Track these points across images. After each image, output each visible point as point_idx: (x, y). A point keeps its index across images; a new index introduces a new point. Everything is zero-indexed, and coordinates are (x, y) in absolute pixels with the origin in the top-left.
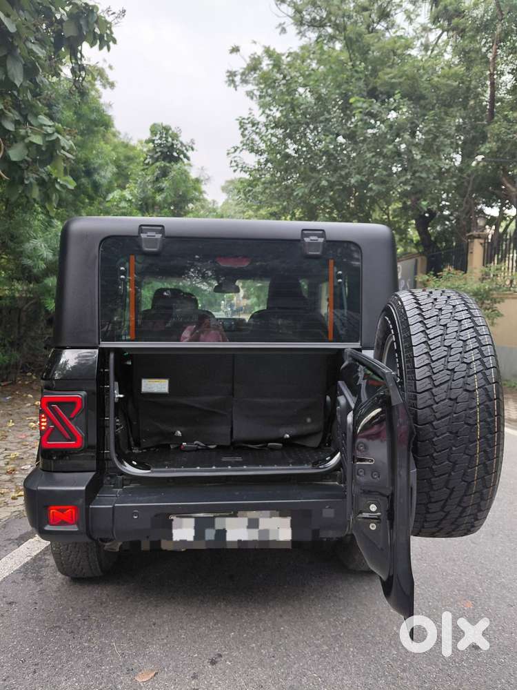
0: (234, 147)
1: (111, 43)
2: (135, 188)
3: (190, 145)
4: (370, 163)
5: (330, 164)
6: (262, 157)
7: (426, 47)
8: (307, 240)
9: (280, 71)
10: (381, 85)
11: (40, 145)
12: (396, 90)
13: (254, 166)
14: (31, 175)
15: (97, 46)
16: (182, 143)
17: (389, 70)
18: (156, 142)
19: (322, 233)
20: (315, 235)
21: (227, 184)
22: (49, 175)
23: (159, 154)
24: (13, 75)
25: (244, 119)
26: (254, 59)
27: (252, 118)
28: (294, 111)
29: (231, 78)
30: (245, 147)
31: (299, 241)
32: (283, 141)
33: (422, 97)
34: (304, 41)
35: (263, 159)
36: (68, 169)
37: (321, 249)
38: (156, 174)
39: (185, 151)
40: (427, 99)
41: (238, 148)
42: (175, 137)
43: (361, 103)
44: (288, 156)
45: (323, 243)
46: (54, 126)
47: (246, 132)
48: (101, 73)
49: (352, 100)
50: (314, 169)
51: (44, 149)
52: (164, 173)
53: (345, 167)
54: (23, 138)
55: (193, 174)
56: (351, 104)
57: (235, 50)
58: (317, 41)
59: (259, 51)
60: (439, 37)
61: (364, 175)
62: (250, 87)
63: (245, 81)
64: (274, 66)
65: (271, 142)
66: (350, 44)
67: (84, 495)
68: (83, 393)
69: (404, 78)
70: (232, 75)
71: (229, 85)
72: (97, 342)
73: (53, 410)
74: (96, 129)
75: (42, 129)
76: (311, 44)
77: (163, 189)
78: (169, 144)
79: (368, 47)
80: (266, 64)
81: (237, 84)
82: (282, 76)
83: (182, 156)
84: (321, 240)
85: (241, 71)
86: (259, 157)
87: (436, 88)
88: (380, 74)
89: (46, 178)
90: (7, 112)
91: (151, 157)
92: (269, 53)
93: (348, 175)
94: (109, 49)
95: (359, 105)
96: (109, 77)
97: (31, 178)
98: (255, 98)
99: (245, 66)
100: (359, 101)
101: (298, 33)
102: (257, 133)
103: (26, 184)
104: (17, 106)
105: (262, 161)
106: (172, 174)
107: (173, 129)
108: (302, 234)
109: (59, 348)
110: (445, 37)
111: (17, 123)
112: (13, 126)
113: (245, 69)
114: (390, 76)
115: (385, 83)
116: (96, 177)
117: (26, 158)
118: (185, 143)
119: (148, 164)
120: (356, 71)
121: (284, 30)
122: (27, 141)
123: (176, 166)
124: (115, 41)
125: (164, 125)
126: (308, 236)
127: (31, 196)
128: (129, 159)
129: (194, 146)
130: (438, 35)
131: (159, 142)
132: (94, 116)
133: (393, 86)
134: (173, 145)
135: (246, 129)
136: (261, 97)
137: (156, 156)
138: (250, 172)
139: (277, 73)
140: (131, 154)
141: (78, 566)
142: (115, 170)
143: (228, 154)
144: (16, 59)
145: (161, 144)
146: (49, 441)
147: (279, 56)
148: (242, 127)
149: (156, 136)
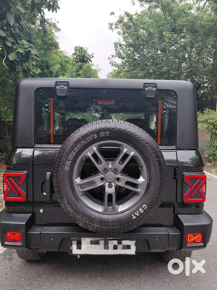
0: (112, 55)
1: (57, 9)
2: (69, 75)
3: (92, 55)
4: (172, 61)
5: (154, 62)
6: (124, 60)
7: (198, 9)
8: (147, 89)
9: (132, 22)
10: (178, 26)
11: (22, 53)
12: (184, 28)
13: (120, 64)
14: (19, 67)
15: (51, 11)
16: (88, 54)
17: (181, 19)
18: (77, 54)
19: (155, 85)
20: (151, 86)
21: (109, 74)
22: (28, 67)
23: (79, 59)
24: (10, 20)
25: (116, 43)
26: (121, 17)
27: (120, 42)
28: (138, 39)
29: (111, 26)
30: (116, 56)
31: (142, 89)
32: (133, 52)
33: (196, 32)
34: (143, 9)
35: (124, 61)
36: (38, 65)
37: (154, 94)
38: (77, 68)
39: (90, 58)
40: (199, 32)
41: (114, 56)
42: (85, 52)
43: (168, 34)
44: (135, 60)
45: (156, 91)
46: (29, 45)
47: (117, 49)
48: (54, 25)
49: (164, 33)
50: (147, 65)
51: (24, 55)
52: (81, 68)
53: (161, 64)
54: (15, 50)
55: (93, 68)
56: (164, 35)
57: (113, 13)
58: (149, 9)
59: (123, 14)
60: (205, 4)
61: (169, 67)
62: (119, 30)
63: (117, 27)
64: (130, 19)
65: (128, 53)
66: (164, 8)
67: (25, 227)
68: (25, 172)
69: (188, 22)
70: (111, 25)
71: (110, 29)
72: (33, 144)
73: (10, 180)
74: (51, 48)
75: (23, 46)
76: (146, 10)
77: (80, 75)
78: (83, 55)
79: (172, 9)
80: (126, 19)
81: (113, 28)
82: (133, 24)
83: (88, 60)
84: (155, 89)
85: (115, 23)
86: (123, 60)
87: (203, 27)
88: (177, 21)
89: (26, 69)
90: (8, 38)
91: (75, 61)
92: (127, 14)
93: (162, 67)
94: (56, 12)
95: (167, 35)
96: (58, 27)
97: (19, 68)
98: (121, 35)
99: (117, 21)
100: (167, 34)
101: (141, 5)
102: (122, 49)
103: (17, 71)
104: (13, 35)
105: (124, 62)
106: (84, 67)
107: (84, 48)
108: (144, 86)
109: (15, 147)
110: (207, 4)
111: (13, 43)
112: (11, 44)
113: (117, 22)
114: (182, 22)
115: (180, 25)
116: (51, 69)
117: (17, 59)
118: (89, 54)
119: (74, 64)
120: (166, 20)
121: (134, 4)
122: (16, 51)
123: (86, 65)
124: (59, 8)
125: (80, 47)
126: (147, 87)
127: (19, 76)
128: (66, 62)
129: (93, 56)
130: (205, 2)
131: (79, 54)
132: (50, 42)
133: (183, 26)
134: (84, 55)
135: (117, 48)
136: (123, 33)
137: (77, 60)
138: (118, 66)
139: (131, 23)
140: (67, 59)
141: (28, 256)
142: (60, 66)
143: (109, 59)
144: (11, 13)
145: (79, 55)
146: (8, 197)
147: (132, 16)
148: (115, 46)
149: (77, 52)
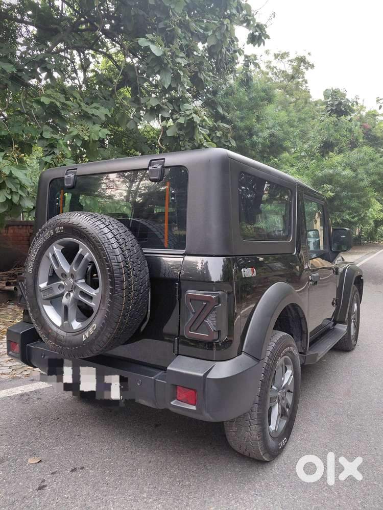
3: (355, 100)
8: (150, 167)
11: (182, 123)
15: (257, 45)
16: (348, 100)
39: (351, 106)
42: (342, 96)
51: (185, 126)
83: (349, 110)
97: (186, 145)
108: (150, 163)
112: (169, 114)
122: (176, 122)
124: (268, 37)
125: (334, 89)
131: (331, 102)
134: (341, 103)
149: (328, 99)
